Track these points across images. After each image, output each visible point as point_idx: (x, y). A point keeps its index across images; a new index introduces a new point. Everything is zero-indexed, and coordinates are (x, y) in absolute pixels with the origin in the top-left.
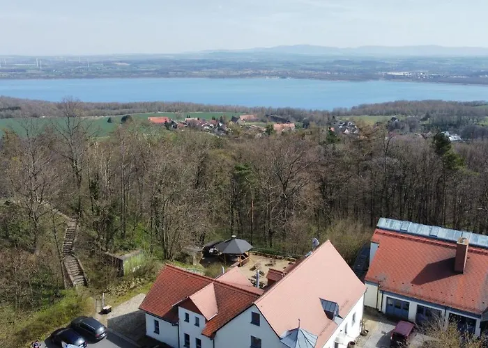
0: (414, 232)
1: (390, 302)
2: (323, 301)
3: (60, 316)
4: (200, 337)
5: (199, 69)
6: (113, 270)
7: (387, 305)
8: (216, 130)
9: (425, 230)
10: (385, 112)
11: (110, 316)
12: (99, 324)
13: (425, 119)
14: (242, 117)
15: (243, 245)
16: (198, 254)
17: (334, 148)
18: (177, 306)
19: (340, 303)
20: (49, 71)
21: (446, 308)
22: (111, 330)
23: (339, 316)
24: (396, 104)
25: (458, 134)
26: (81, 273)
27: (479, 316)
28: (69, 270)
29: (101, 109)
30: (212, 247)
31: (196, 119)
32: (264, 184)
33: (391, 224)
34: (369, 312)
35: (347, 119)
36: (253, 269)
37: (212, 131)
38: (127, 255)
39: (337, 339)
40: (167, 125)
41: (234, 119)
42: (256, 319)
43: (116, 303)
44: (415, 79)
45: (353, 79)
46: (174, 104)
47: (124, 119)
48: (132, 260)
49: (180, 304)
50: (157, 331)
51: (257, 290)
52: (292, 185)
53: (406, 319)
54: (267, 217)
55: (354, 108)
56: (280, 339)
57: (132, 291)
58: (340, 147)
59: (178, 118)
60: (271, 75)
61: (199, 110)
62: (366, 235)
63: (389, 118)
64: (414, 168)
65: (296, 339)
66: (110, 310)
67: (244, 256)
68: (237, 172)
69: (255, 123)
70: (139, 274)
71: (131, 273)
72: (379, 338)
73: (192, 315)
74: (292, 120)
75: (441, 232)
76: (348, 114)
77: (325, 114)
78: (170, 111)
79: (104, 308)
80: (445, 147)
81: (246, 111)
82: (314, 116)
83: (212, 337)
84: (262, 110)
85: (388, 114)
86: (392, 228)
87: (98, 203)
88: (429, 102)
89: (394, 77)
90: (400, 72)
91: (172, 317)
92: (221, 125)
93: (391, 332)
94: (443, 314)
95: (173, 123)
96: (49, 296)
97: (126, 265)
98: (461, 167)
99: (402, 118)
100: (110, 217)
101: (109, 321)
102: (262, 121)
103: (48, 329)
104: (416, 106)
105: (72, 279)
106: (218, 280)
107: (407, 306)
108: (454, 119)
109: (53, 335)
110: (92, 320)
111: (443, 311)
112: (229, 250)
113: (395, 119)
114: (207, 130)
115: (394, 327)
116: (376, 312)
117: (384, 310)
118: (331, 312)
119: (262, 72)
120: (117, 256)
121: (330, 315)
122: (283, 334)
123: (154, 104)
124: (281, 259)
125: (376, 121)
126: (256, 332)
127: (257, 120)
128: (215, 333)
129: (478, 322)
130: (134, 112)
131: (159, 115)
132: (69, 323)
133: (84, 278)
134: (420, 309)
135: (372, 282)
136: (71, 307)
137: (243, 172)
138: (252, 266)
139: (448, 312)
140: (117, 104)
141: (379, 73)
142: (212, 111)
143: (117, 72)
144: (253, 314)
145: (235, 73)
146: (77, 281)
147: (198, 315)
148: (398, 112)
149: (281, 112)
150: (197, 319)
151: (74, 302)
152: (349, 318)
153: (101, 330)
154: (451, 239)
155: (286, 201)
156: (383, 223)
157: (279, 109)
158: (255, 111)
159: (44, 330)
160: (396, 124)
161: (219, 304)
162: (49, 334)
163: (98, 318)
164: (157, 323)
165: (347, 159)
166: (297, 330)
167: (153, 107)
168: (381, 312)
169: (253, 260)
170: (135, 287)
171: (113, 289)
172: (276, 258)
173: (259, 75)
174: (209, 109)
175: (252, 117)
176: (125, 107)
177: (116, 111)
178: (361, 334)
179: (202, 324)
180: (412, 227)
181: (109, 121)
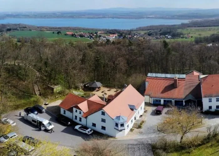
0: (160, 77)
1: (154, 100)
2: (129, 105)
3: (30, 103)
4: (81, 117)
5: (84, 15)
6: (50, 91)
7: (153, 101)
8: (90, 37)
9: (163, 75)
10: (147, 29)
11: (48, 106)
12: (43, 108)
13: (160, 31)
14: (99, 32)
15: (99, 84)
16: (82, 87)
17: (131, 48)
18: (73, 107)
19: (135, 105)
20: (36, 16)
21: (173, 99)
22: (48, 111)
23: (136, 109)
24: (150, 26)
25: (170, 35)
26: (39, 90)
27: (184, 99)
28: (35, 89)
29: (51, 29)
30: (87, 84)
31: (83, 33)
32: (107, 61)
33: (152, 75)
34: (147, 104)
35: (135, 32)
36: (103, 92)
37: (88, 38)
38: (56, 87)
39: (135, 116)
40: (73, 35)
41: (96, 33)
42: (103, 113)
43: (50, 102)
44: (156, 18)
45: (136, 19)
46: (75, 28)
47: (58, 33)
48: (57, 88)
49: (74, 107)
50: (65, 113)
51: (104, 103)
52: (116, 62)
53: (160, 105)
54: (108, 73)
55: (137, 28)
56: (113, 119)
57: (56, 99)
58: (133, 47)
59: (77, 32)
60: (109, 17)
61: (84, 30)
62: (144, 79)
63: (149, 31)
64: (158, 52)
65: (119, 119)
66: (48, 104)
67: (99, 88)
68: (96, 59)
69: (103, 34)
70: (60, 93)
71: (56, 92)
72: (151, 112)
73: (78, 111)
74: (116, 33)
75: (169, 76)
76: (135, 31)
77: (128, 31)
78: (73, 30)
79: (46, 103)
80: (167, 46)
81: (100, 30)
82: (124, 32)
83: (86, 118)
84: (106, 30)
85: (148, 30)
86: (153, 76)
87: (47, 69)
88: (161, 26)
89: (149, 17)
90: (151, 15)
91: (71, 110)
92: (91, 35)
93: (156, 109)
94: (172, 101)
95: (75, 34)
96: (28, 96)
97: (55, 90)
98: (172, 52)
99: (153, 31)
100: (50, 74)
101: (47, 108)
102: (106, 34)
103: (25, 106)
104: (157, 27)
105: (36, 92)
106: (89, 99)
107: (160, 101)
108: (169, 30)
109: (27, 108)
110: (41, 106)
111: (172, 100)
112: (93, 86)
113: (150, 32)
114: (86, 37)
115: (156, 108)
116: (149, 104)
117: (152, 103)
118: (132, 109)
119: (106, 16)
120: (52, 87)
121: (132, 110)
122: (114, 118)
123: (69, 27)
124: (113, 88)
125: (145, 32)
126: (103, 117)
127: (104, 33)
128: (87, 117)
129: (184, 101)
130: (61, 30)
131: (70, 31)
132: (33, 106)
133: (40, 92)
134: (165, 101)
135: (147, 95)
136: (34, 101)
137: (99, 58)
138: (102, 91)
139: (174, 100)
140: (56, 27)
141: (144, 16)
142: (88, 30)
143: (57, 16)
144: (102, 112)
145: (97, 17)
146: (38, 93)
147: (80, 111)
148: (151, 29)
149: (112, 30)
150: (80, 112)
151: (35, 99)
152: (139, 109)
153: (44, 110)
154: (172, 77)
155: (115, 69)
156: (149, 75)
157: (112, 29)
158: (103, 30)
159: (24, 106)
160: (151, 33)
161: (89, 107)
162: (26, 108)
163: (43, 106)
164: (65, 111)
165: (136, 51)
166: (120, 116)
167: (68, 29)
168: (151, 104)
169: (103, 89)
170: (58, 97)
171: (50, 97)
172: (111, 88)
173: (104, 17)
174: (87, 30)
175: (102, 32)
176: (59, 28)
177: (56, 30)
178: (145, 112)
179: (82, 113)
180: (159, 75)
181: (53, 33)
